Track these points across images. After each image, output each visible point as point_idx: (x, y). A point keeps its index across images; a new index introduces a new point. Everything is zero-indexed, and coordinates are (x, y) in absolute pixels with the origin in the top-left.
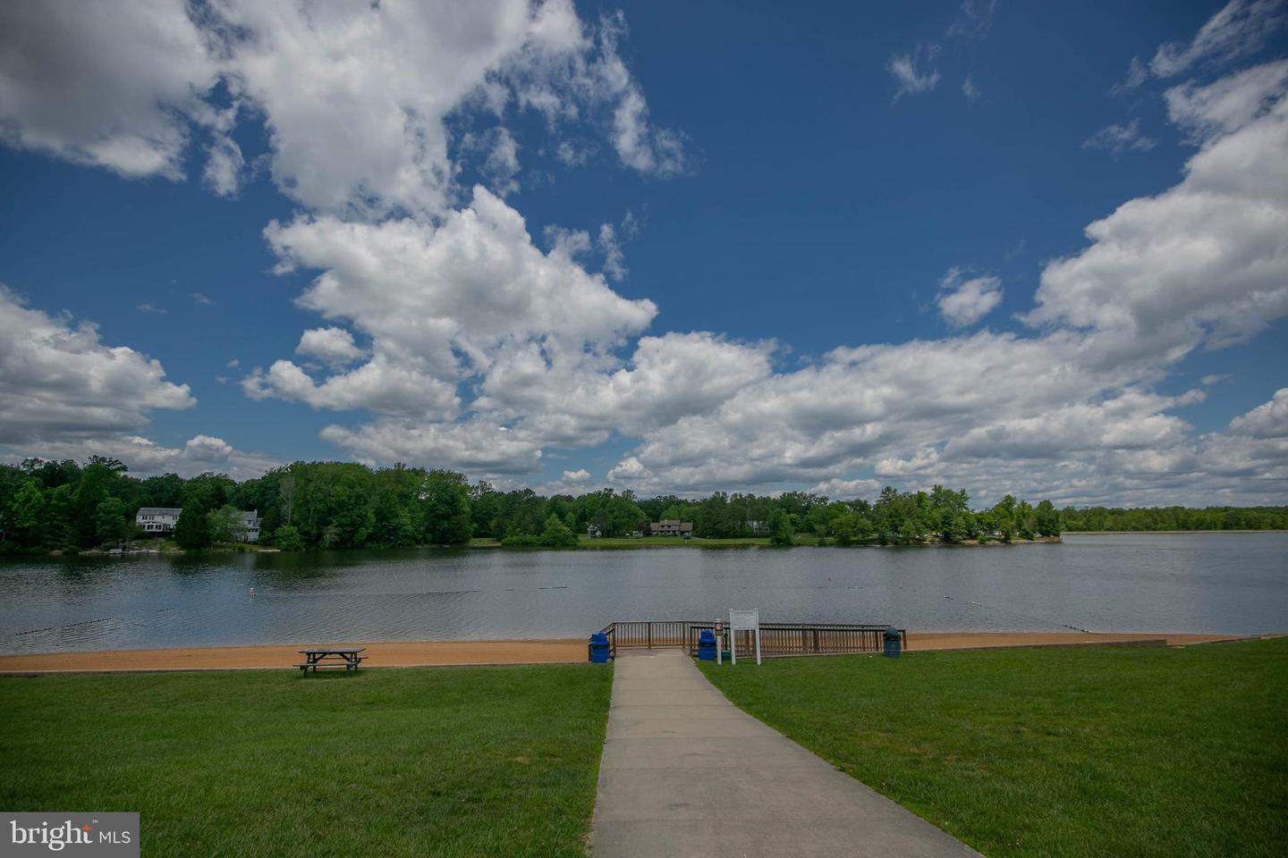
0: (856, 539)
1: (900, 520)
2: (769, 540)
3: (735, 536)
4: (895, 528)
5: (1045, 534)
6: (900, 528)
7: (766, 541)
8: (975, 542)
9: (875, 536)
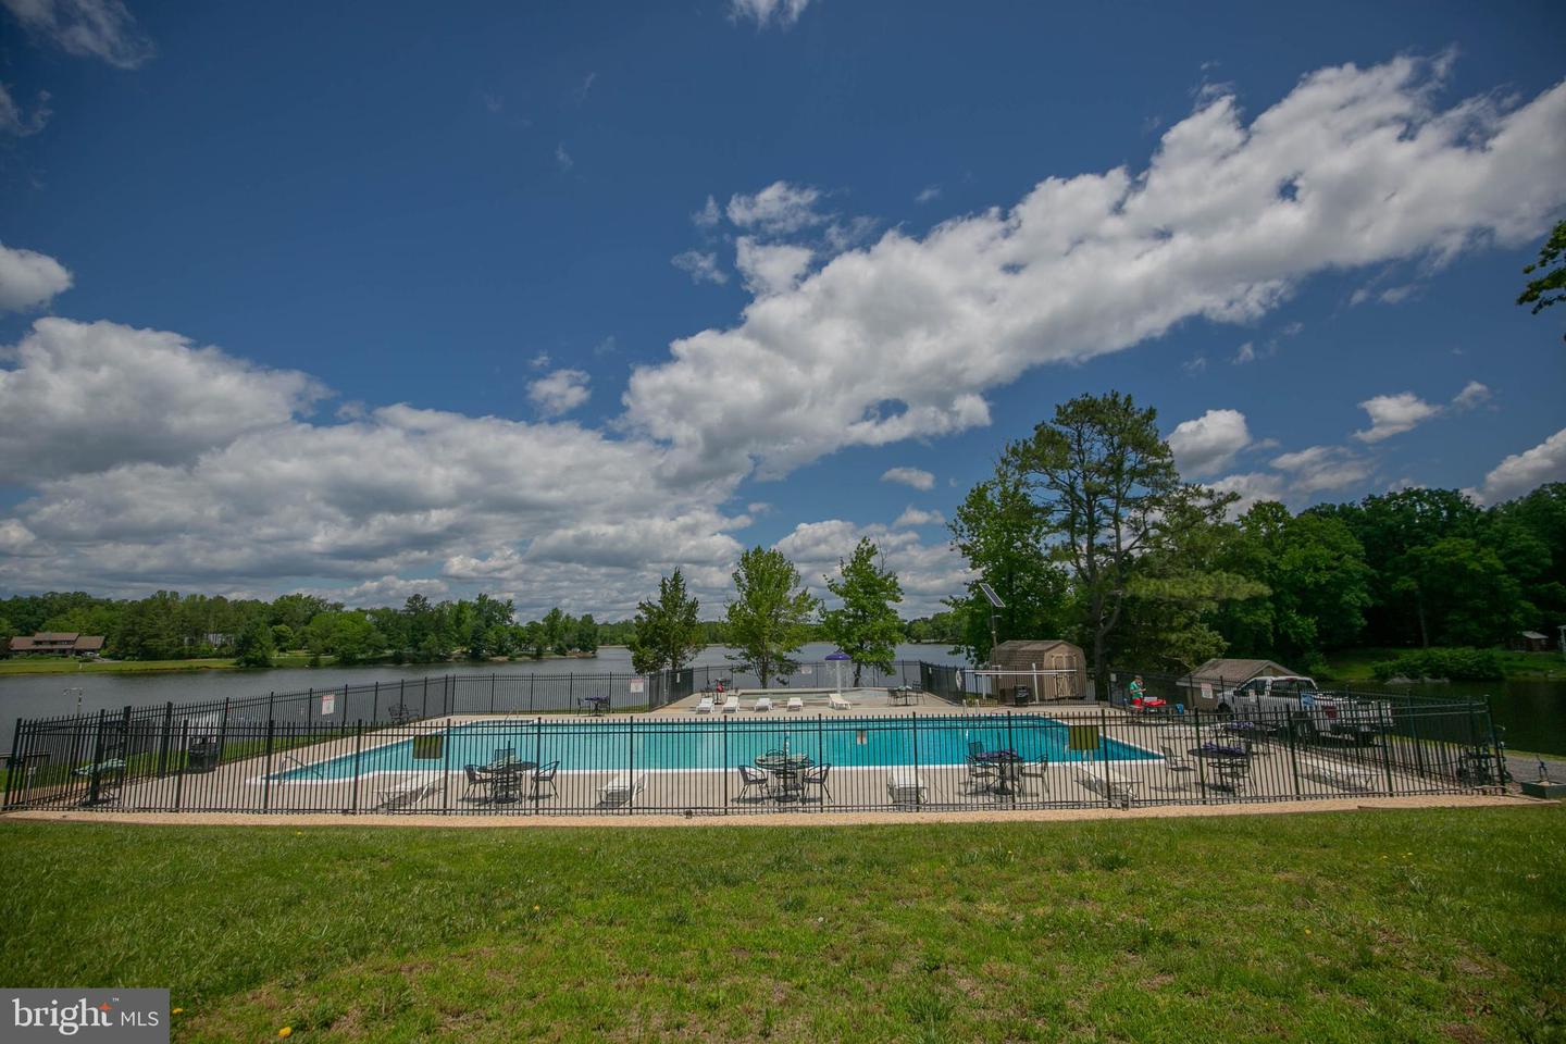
0: (364, 656)
1: (423, 634)
2: (234, 660)
3: (180, 656)
4: (415, 643)
5: (584, 649)
6: (422, 644)
7: (229, 663)
8: (505, 658)
9: (389, 652)
